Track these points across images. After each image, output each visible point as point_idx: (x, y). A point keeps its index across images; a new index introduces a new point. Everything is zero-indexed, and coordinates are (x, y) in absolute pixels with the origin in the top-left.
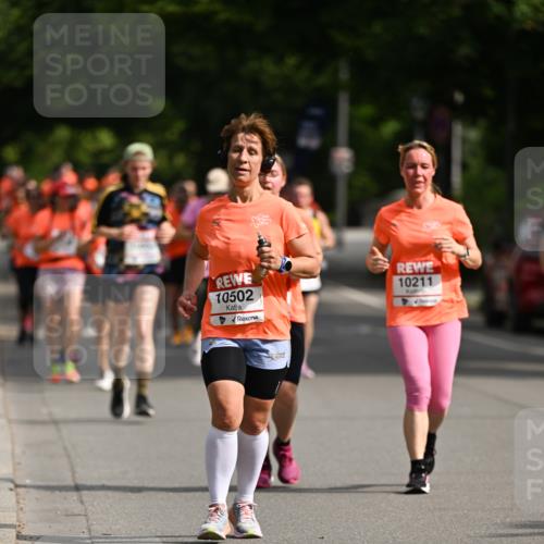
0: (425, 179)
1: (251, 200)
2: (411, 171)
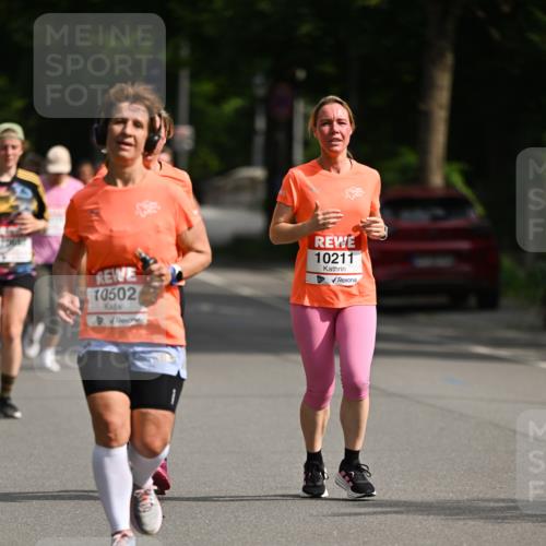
0: (343, 137)
1: (134, 182)
2: (326, 129)
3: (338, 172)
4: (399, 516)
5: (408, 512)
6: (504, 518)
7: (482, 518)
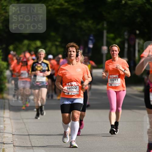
3: (115, 61)
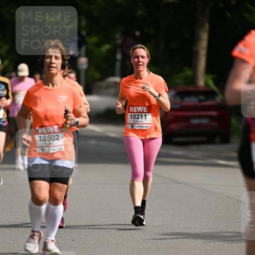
4: (183, 240)
5: (188, 238)
6: (232, 241)
7: (222, 241)
